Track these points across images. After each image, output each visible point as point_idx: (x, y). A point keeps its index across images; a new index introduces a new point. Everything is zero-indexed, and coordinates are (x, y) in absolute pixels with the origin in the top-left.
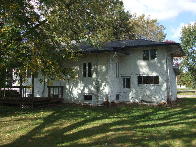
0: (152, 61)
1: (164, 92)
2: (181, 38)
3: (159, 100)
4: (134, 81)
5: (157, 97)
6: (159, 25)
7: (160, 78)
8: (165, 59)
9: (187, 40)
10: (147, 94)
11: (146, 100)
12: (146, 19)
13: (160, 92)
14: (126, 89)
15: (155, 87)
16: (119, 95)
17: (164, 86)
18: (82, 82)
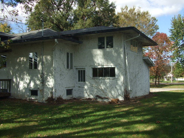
0: (108, 50)
1: (120, 87)
2: (171, 30)
3: (115, 96)
4: (89, 73)
5: (113, 92)
6: (151, 18)
7: (116, 70)
8: (123, 47)
9: (177, 31)
10: (103, 88)
11: (101, 96)
12: (136, 11)
13: (117, 86)
14: (81, 82)
15: (111, 80)
16: (72, 89)
17: (121, 79)
18: (28, 75)
